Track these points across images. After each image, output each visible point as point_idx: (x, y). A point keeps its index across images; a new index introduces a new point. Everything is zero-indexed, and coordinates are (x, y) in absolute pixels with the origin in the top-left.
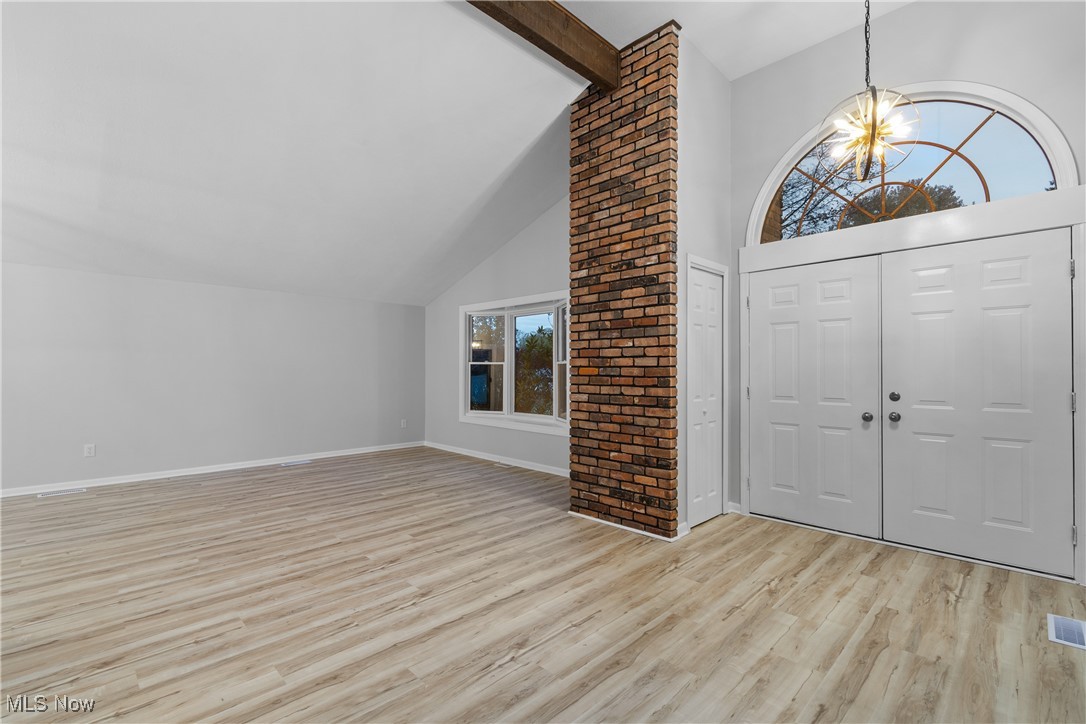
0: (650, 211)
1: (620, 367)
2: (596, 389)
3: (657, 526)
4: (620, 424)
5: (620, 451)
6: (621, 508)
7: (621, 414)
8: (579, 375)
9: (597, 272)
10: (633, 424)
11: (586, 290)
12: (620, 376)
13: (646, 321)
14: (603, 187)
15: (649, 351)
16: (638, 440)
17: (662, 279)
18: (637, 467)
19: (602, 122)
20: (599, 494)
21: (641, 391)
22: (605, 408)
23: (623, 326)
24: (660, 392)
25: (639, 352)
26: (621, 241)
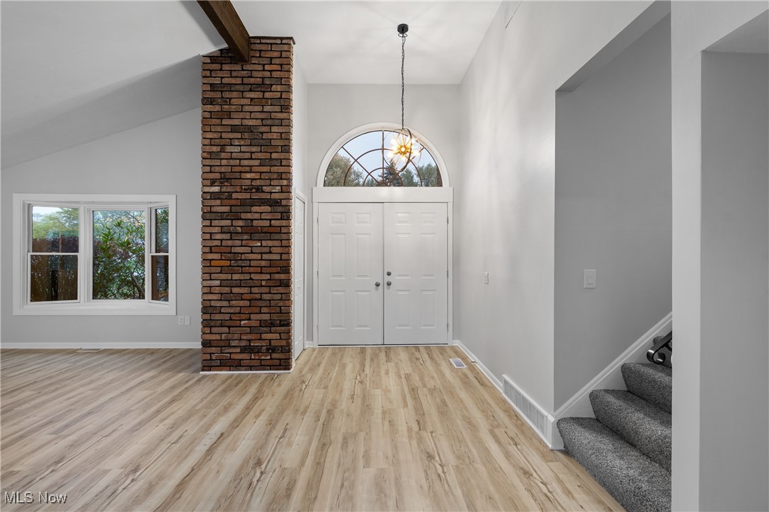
0: (274, 156)
1: (250, 260)
2: (229, 277)
3: (280, 365)
4: (250, 300)
5: (249, 319)
6: (251, 359)
7: (251, 293)
8: (210, 266)
9: (229, 190)
10: (261, 299)
11: (218, 202)
12: (250, 266)
13: (271, 230)
14: (234, 129)
15: (273, 250)
16: (264, 310)
17: (284, 202)
18: (265, 329)
19: (233, 81)
20: (230, 353)
21: (268, 277)
22: (235, 290)
23: (252, 231)
24: (283, 276)
25: (267, 250)
26: (251, 172)
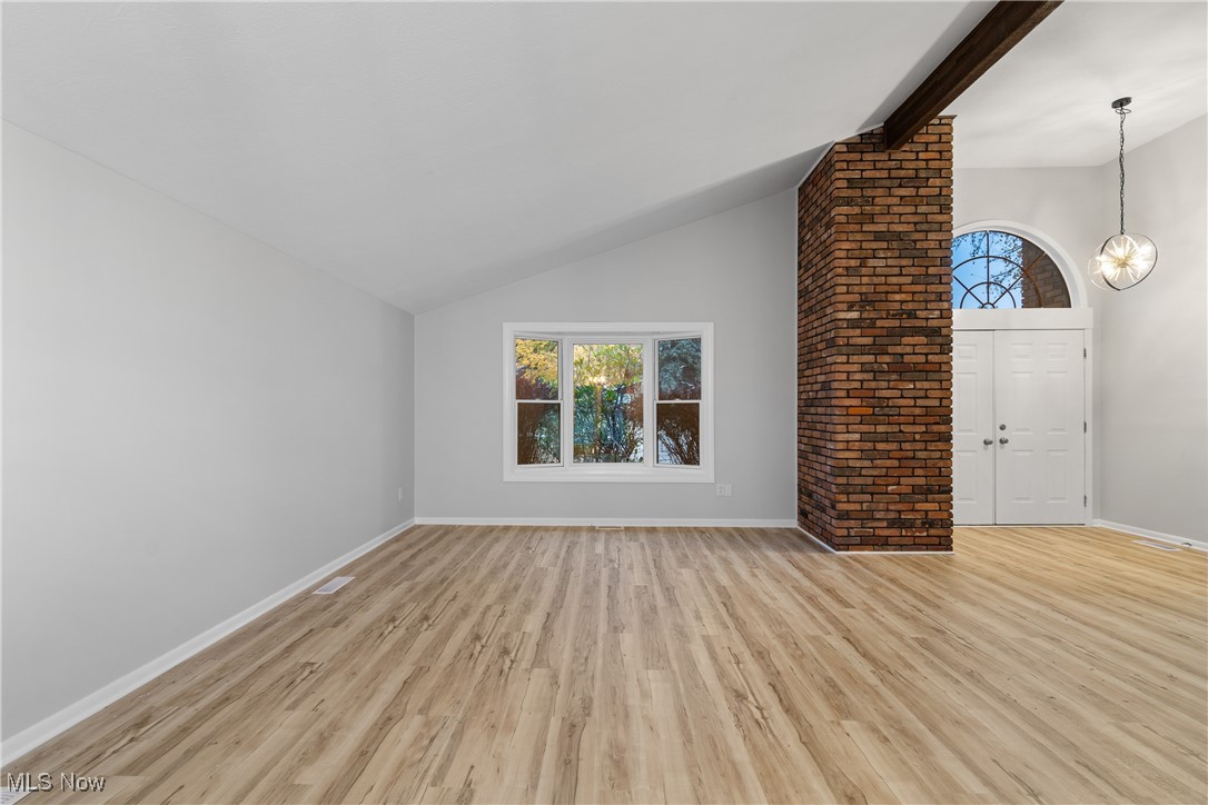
0: (932, 270)
1: (899, 407)
2: (872, 428)
3: (940, 544)
4: (899, 459)
5: (899, 484)
6: (901, 536)
7: (901, 450)
8: (847, 415)
9: (872, 316)
10: (914, 458)
11: (858, 332)
12: (899, 415)
13: (928, 367)
14: (878, 237)
15: (930, 393)
16: (919, 472)
17: (944, 331)
18: (919, 496)
19: (878, 174)
20: (874, 528)
21: (923, 429)
22: (881, 446)
23: (901, 369)
24: (943, 428)
25: (922, 393)
26: (900, 292)
